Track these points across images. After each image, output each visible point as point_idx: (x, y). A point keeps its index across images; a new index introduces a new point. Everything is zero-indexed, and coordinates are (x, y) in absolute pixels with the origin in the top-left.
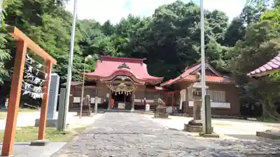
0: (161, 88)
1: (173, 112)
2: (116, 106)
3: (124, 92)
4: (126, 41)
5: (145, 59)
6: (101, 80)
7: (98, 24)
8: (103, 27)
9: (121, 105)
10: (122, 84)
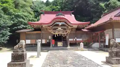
0: (86, 30)
1: (100, 47)
2: (56, 45)
3: (61, 34)
4: (57, 8)
5: (73, 12)
6: (44, 26)
7: (43, 2)
8: (45, 3)
9: (60, 44)
10: (60, 28)
